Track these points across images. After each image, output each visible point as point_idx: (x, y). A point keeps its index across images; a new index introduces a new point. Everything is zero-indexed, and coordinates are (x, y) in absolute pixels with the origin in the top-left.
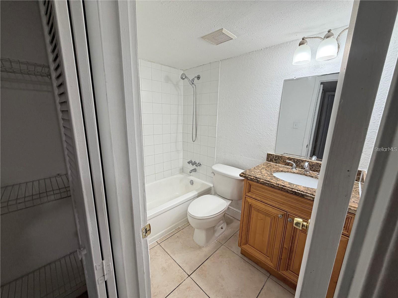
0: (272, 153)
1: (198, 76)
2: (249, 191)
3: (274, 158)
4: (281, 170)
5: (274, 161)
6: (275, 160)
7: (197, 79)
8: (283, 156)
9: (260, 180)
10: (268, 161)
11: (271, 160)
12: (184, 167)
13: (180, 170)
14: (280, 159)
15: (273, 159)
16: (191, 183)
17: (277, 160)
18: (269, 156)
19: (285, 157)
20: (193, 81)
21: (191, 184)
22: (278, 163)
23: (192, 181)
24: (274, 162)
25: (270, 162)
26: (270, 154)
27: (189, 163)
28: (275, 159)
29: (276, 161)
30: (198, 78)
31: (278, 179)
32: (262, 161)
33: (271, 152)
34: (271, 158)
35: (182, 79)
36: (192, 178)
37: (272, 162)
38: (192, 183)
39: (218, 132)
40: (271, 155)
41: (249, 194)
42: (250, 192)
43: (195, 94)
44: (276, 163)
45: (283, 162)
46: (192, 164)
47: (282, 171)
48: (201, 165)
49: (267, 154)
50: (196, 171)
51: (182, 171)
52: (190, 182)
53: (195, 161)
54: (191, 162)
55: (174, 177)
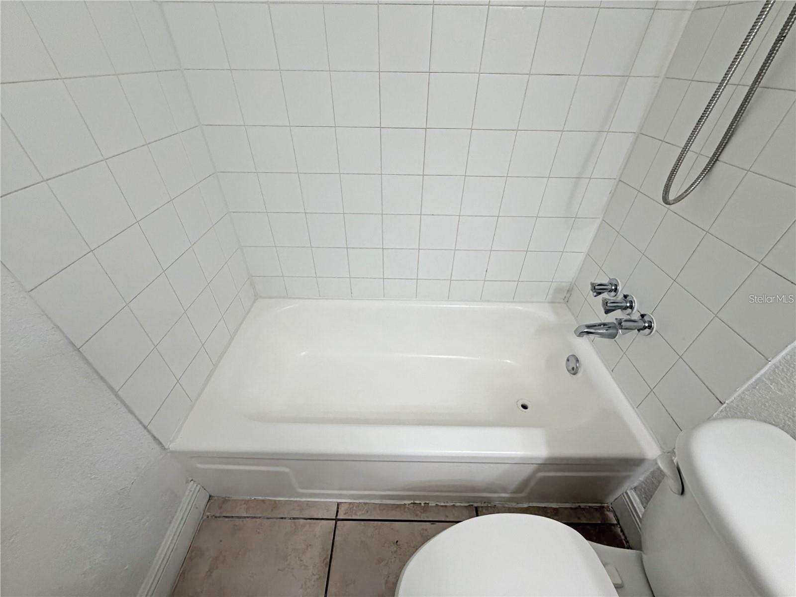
13: (558, 290)
16: (572, 364)
21: (568, 370)
23: (577, 361)
27: (598, 290)
36: (585, 348)
38: (574, 366)
46: (605, 303)
48: (650, 327)
50: (612, 336)
51: (564, 297)
52: (568, 360)
53: (629, 299)
54: (609, 287)
55: (519, 307)
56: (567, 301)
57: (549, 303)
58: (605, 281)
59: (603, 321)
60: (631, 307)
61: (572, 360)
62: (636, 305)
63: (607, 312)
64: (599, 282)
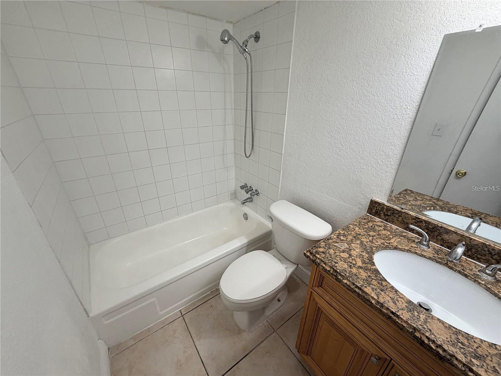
0: (382, 200)
1: (256, 33)
2: (320, 285)
3: (384, 210)
4: (395, 244)
5: (383, 217)
6: (385, 215)
7: (255, 41)
8: (403, 211)
9: (341, 279)
10: (370, 214)
11: (377, 214)
12: (237, 192)
13: (231, 194)
14: (397, 216)
15: (382, 212)
16: (245, 217)
17: (390, 215)
18: (374, 205)
19: (408, 214)
20: (246, 46)
21: (245, 219)
22: (390, 222)
23: (246, 214)
24: (383, 219)
25: (375, 216)
26: (376, 203)
27: (242, 187)
28: (386, 213)
29: (387, 217)
30: (257, 38)
31: (384, 283)
32: (359, 210)
33: (379, 198)
34: (377, 209)
35: (224, 42)
36: (246, 209)
37: (378, 218)
38: (246, 217)
39: (285, 145)
40: (379, 204)
41: (319, 290)
42: (321, 287)
43: (250, 72)
44: (386, 220)
45: (401, 223)
46: (245, 190)
47: (396, 248)
48: (259, 193)
49: (371, 200)
50: (252, 201)
51: (234, 196)
52: (244, 216)
53: (251, 187)
54: (245, 186)
55: (221, 205)
56: (236, 197)
57: (230, 200)
58: (244, 185)
59: (248, 197)
60: (253, 190)
61: (245, 215)
62: (253, 188)
63: (247, 193)
64: (241, 185)
